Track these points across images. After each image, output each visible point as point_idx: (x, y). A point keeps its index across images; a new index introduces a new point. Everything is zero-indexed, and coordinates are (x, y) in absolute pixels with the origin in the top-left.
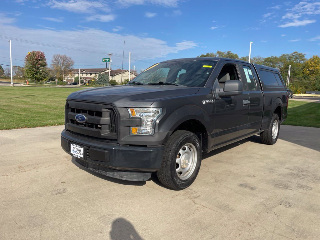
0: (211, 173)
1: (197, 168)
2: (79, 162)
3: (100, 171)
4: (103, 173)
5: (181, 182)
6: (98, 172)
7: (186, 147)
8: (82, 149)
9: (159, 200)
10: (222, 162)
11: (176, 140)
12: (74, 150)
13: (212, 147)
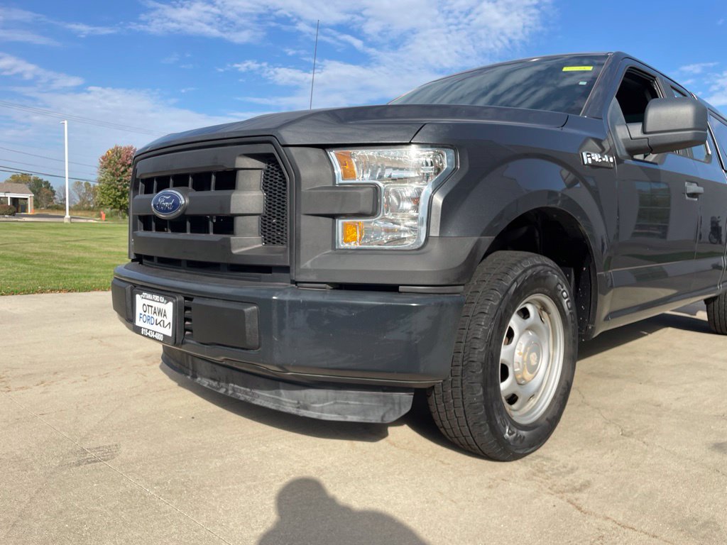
0: (598, 408)
1: (564, 383)
2: (172, 362)
3: (233, 389)
4: (243, 393)
5: (515, 430)
6: (227, 390)
7: (530, 308)
8: (169, 308)
9: (441, 494)
10: (618, 377)
11: (499, 277)
12: (147, 314)
13: (606, 319)
